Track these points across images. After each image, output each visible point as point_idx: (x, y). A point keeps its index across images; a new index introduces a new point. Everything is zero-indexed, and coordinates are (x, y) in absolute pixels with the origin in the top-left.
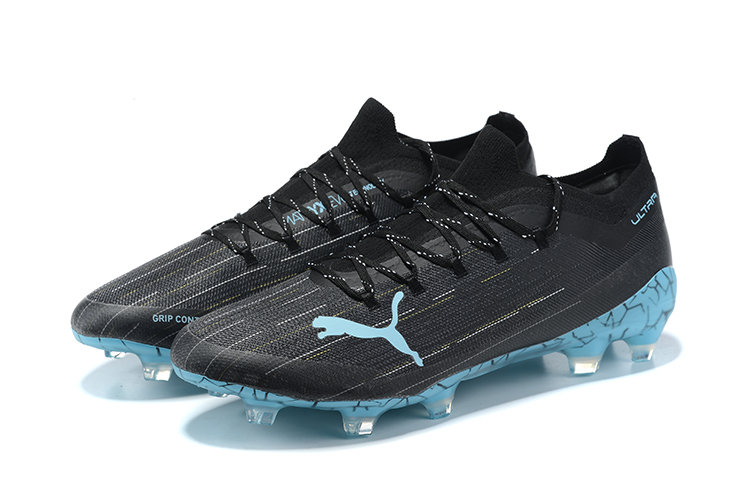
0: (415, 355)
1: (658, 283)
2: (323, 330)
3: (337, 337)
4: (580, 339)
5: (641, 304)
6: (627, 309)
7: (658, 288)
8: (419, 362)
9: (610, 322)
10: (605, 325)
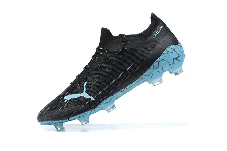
0: (92, 97)
1: (168, 51)
2: (66, 99)
3: (69, 100)
4: (148, 76)
5: (163, 59)
6: (158, 62)
7: (168, 52)
8: (93, 99)
9: (154, 68)
10: (153, 69)
